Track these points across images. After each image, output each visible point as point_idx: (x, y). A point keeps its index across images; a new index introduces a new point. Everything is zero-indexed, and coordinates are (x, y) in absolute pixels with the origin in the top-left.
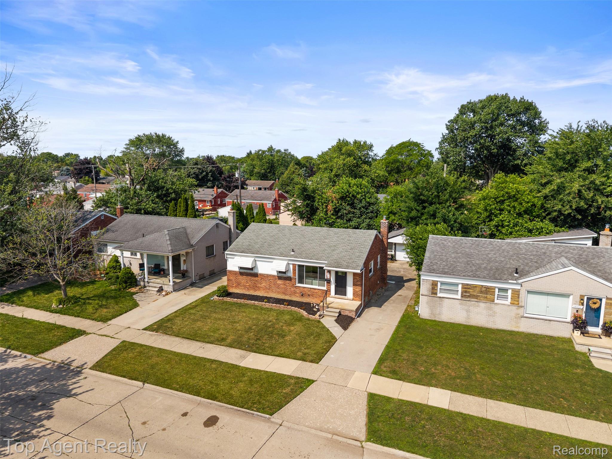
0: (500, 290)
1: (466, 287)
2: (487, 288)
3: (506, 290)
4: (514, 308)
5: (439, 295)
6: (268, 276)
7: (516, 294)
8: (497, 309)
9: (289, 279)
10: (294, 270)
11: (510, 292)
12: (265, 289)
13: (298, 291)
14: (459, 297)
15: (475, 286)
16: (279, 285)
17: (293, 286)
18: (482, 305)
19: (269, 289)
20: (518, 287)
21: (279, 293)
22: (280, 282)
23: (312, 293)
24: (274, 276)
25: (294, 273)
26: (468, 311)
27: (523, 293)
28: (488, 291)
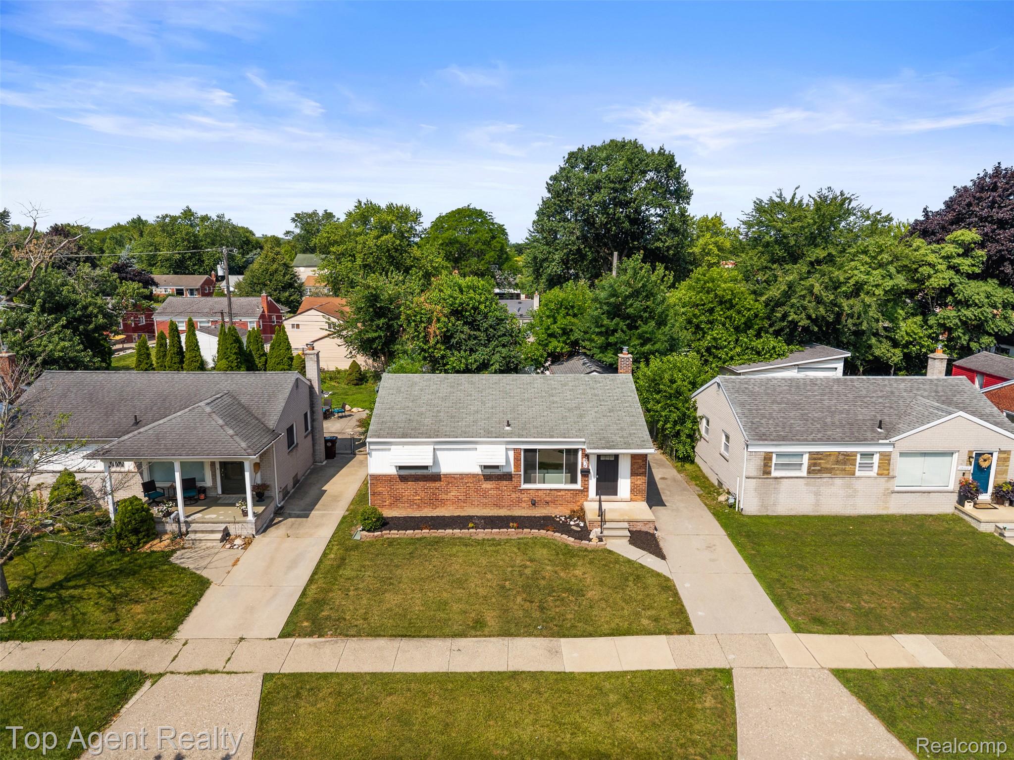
0: (863, 455)
1: (815, 458)
2: (846, 454)
3: (872, 455)
4: (883, 480)
5: (775, 474)
6: (462, 476)
7: (886, 458)
8: (858, 485)
9: (508, 477)
10: (517, 459)
11: (876, 458)
12: (457, 501)
13: (525, 497)
14: (804, 473)
15: (829, 454)
16: (486, 491)
17: (516, 489)
18: (838, 481)
19: (466, 500)
20: (889, 449)
21: (485, 505)
22: (487, 485)
23: (553, 497)
24: (474, 476)
25: (517, 465)
26: (817, 494)
27: (895, 457)
28: (847, 459)
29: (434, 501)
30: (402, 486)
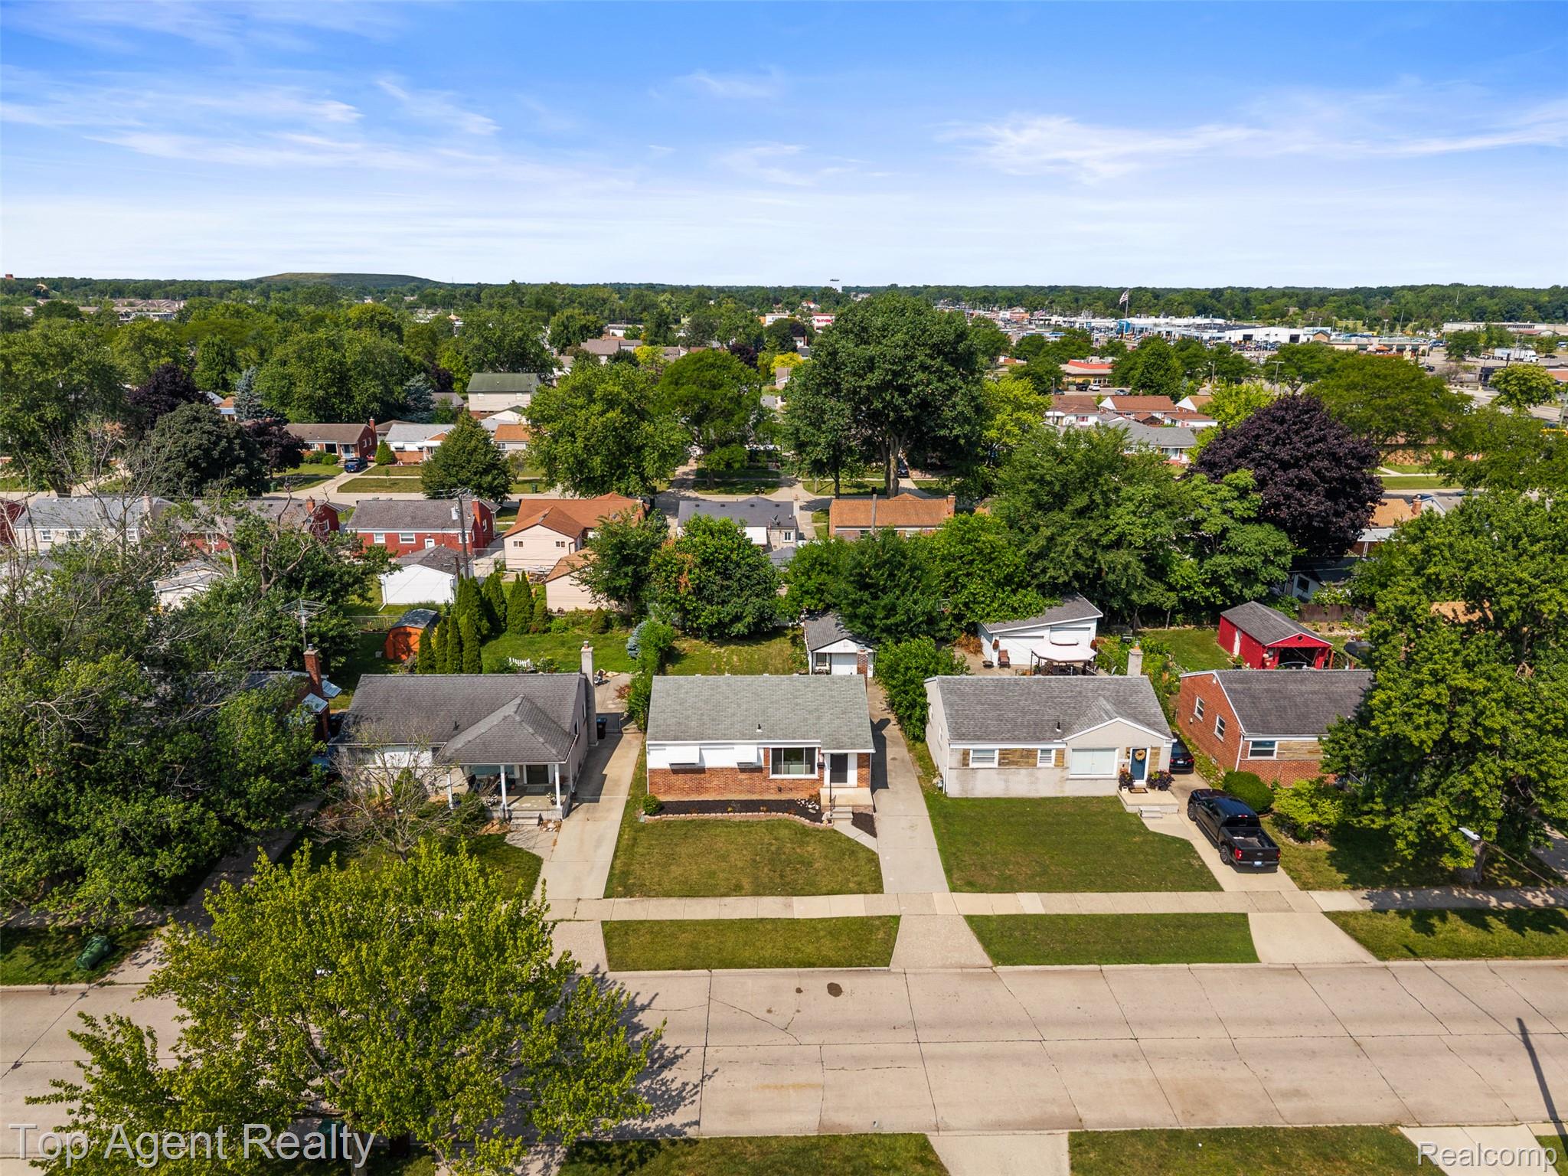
0: (1043, 751)
1: (1004, 753)
2: (1029, 750)
3: (1049, 751)
4: (1059, 770)
5: (972, 765)
6: (722, 769)
7: (1061, 754)
8: (1039, 774)
9: (759, 769)
10: (766, 756)
11: (1053, 752)
12: (718, 789)
13: (773, 785)
14: (995, 764)
15: (1016, 750)
16: (741, 781)
17: (766, 778)
18: (1023, 772)
19: (726, 788)
20: (1063, 746)
21: (741, 792)
22: (742, 776)
23: (795, 785)
24: (732, 769)
25: (767, 760)
26: (1006, 781)
27: (1069, 753)
28: (1030, 754)
29: (699, 789)
30: (675, 777)
